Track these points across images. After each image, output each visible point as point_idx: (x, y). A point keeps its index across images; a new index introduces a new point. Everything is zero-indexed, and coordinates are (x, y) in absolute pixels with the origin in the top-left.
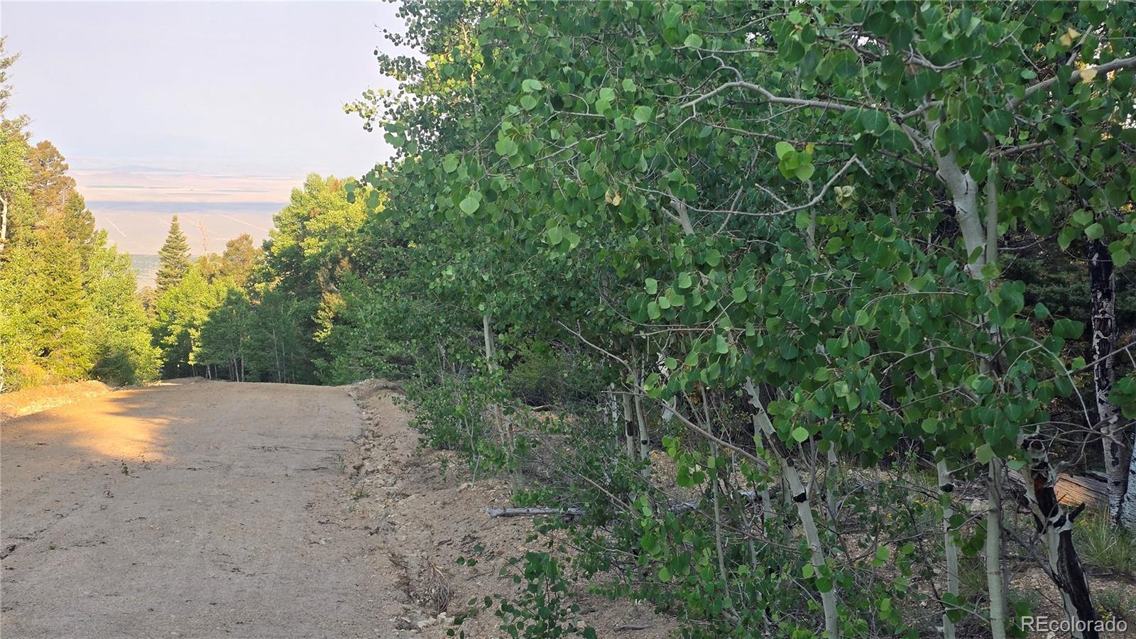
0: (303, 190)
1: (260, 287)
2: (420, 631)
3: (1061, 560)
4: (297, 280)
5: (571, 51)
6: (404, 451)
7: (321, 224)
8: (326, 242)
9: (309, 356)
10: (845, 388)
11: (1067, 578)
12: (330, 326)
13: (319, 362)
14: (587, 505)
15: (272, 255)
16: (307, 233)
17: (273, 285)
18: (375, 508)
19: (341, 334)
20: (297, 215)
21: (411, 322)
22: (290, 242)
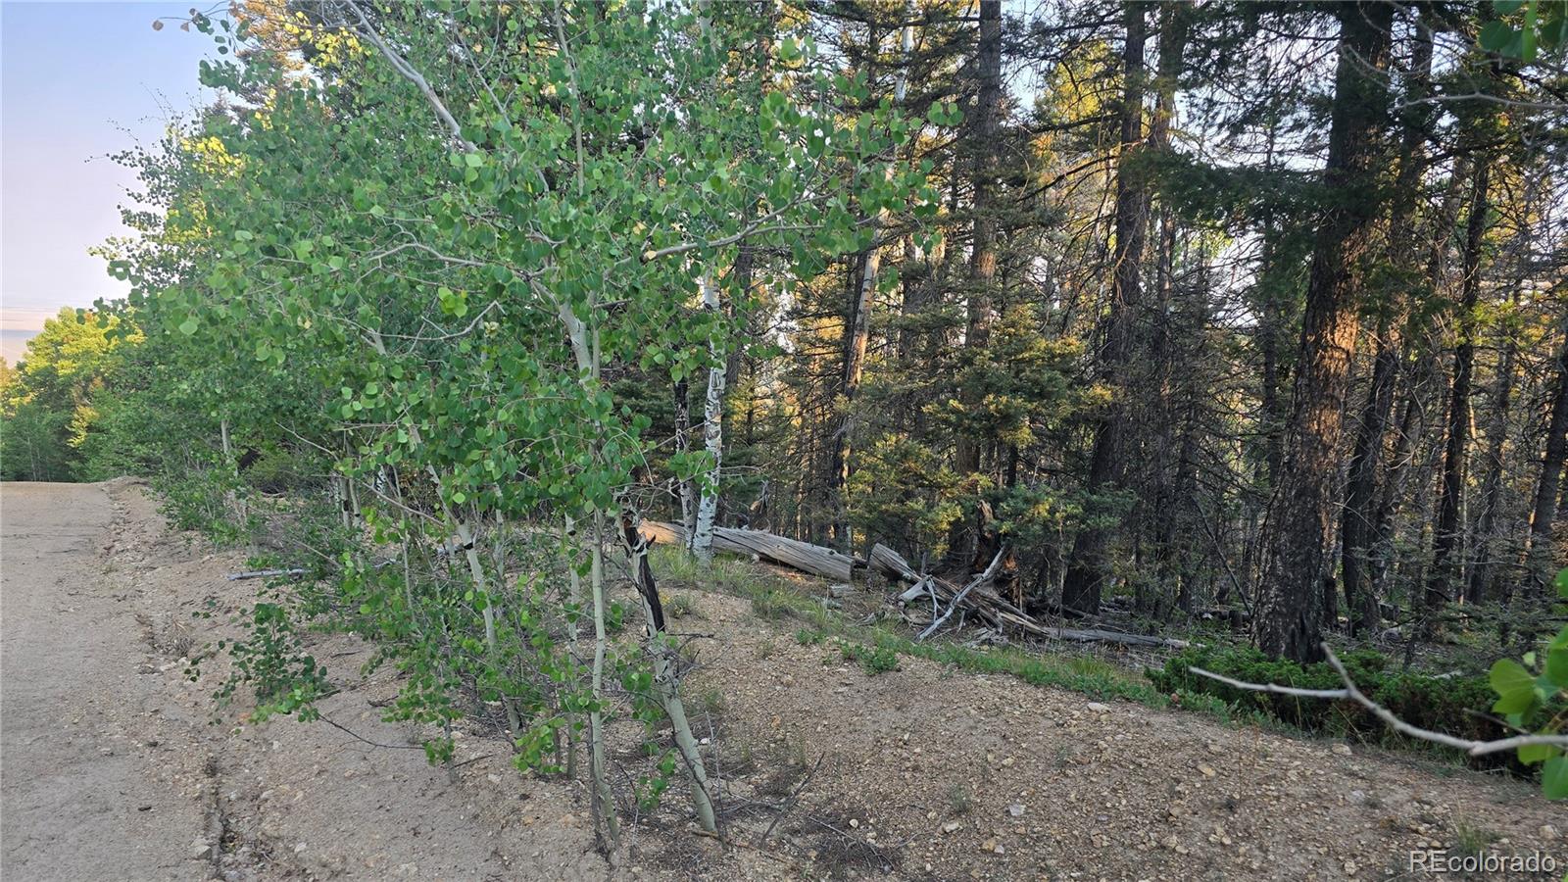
0: (57, 321)
1: (13, 401)
2: (162, 673)
3: (641, 574)
4: (50, 395)
5: (282, 212)
6: (153, 533)
7: (74, 349)
8: (80, 364)
9: (64, 459)
10: (492, 464)
11: (644, 586)
12: (84, 434)
13: (74, 464)
14: (309, 565)
15: (26, 374)
16: (60, 356)
17: (27, 400)
18: (123, 580)
19: (95, 440)
20: (51, 341)
21: (154, 428)
22: (43, 363)
